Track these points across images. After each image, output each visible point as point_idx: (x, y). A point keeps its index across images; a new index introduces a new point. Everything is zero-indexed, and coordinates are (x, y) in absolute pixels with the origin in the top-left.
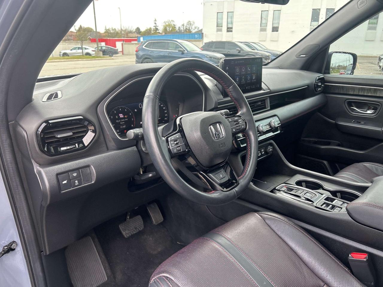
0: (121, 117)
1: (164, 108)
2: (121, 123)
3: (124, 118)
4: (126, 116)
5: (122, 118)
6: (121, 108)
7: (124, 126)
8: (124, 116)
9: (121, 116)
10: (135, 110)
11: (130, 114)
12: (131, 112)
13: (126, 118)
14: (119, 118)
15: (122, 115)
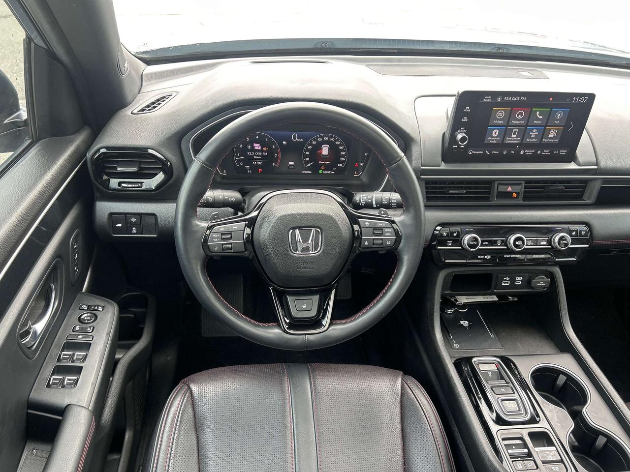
0: (256, 148)
1: (341, 148)
2: (255, 157)
3: (262, 151)
4: (265, 149)
5: (258, 151)
6: (259, 135)
7: (260, 163)
8: (262, 148)
9: (257, 146)
10: (284, 142)
11: (274, 147)
12: (274, 144)
13: (265, 152)
14: (253, 149)
15: (259, 145)
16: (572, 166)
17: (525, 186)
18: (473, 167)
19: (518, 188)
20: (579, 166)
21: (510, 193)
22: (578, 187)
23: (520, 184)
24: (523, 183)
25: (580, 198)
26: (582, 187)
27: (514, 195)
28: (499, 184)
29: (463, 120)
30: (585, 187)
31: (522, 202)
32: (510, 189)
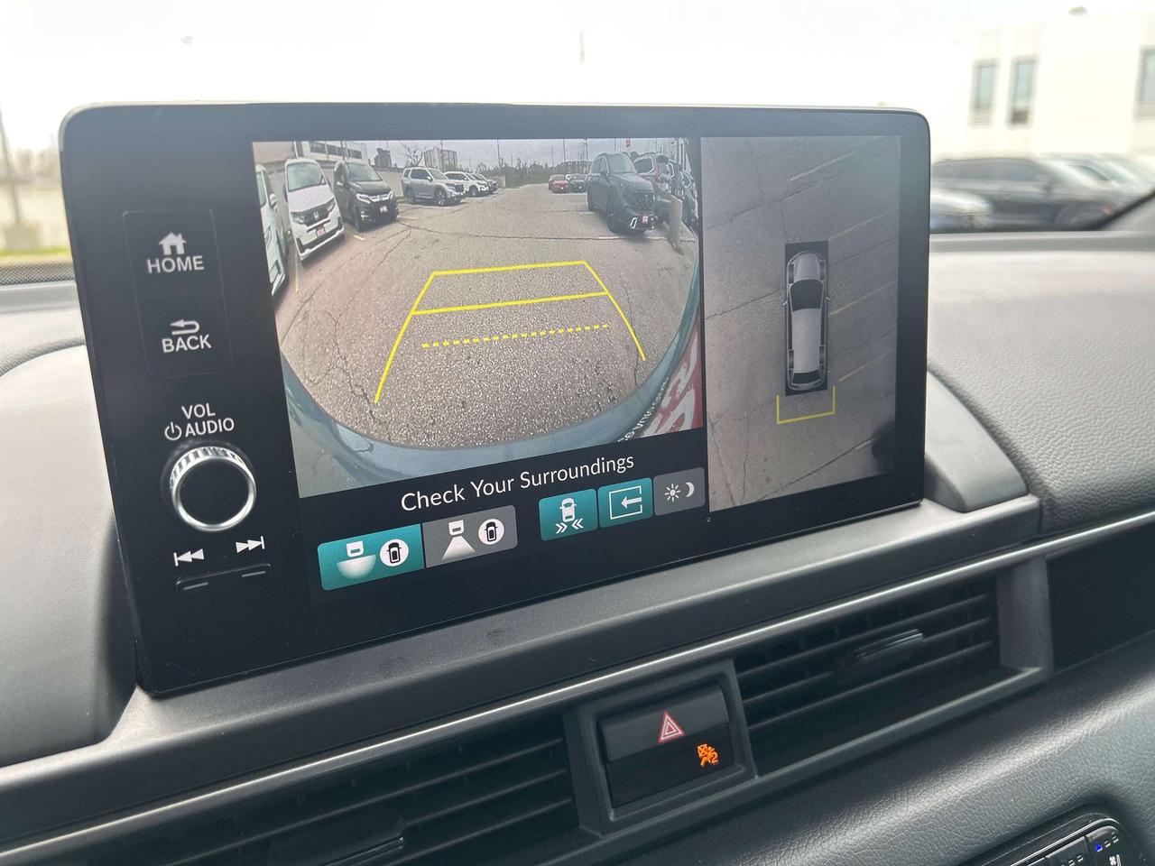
16: (929, 522)
17: (741, 683)
18: (386, 668)
19: (711, 707)
20: (962, 509)
21: (684, 747)
22: (959, 618)
23: (715, 682)
24: (729, 669)
25: (989, 666)
26: (976, 612)
27: (707, 754)
28: (602, 719)
29: (167, 346)
30: (989, 609)
31: (757, 780)
32: (670, 730)
